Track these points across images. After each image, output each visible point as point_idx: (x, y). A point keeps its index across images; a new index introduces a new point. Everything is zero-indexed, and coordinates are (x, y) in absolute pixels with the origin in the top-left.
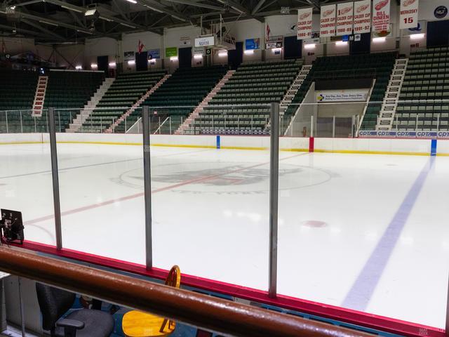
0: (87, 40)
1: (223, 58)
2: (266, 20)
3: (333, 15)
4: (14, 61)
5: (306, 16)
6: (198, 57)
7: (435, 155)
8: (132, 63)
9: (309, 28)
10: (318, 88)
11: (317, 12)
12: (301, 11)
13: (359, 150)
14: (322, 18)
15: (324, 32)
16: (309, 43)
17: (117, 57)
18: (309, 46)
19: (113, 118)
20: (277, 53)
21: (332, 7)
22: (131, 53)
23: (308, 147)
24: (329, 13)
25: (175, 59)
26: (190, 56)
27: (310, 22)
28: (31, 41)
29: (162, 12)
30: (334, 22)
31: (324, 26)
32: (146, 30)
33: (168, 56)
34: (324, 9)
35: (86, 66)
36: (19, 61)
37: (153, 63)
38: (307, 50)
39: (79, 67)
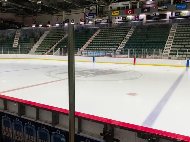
0: (38, 14)
7: (188, 67)
8: (57, 25)
19: (48, 48)
28: (14, 14)
29: (70, 3)
39: (34, 26)
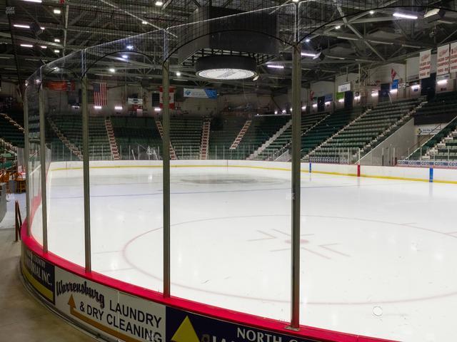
1: (375, 97)
2: (407, 62)
3: (447, 54)
4: (239, 110)
5: (426, 57)
6: (357, 98)
7: (432, 181)
8: (315, 106)
9: (428, 68)
10: (417, 123)
11: (434, 52)
12: (422, 54)
13: (385, 176)
14: (439, 58)
15: (441, 71)
16: (442, 79)
17: (307, 102)
18: (442, 82)
19: (274, 150)
20: (416, 90)
21: (446, 47)
22: (315, 98)
23: (356, 173)
24: (444, 52)
25: (342, 100)
26: (352, 98)
27: (429, 63)
30: (448, 61)
31: (440, 65)
32: (318, 81)
33: (338, 99)
34: (440, 49)
35: (288, 111)
36: (242, 110)
37: (328, 105)
38: (441, 86)
39: (284, 111)
